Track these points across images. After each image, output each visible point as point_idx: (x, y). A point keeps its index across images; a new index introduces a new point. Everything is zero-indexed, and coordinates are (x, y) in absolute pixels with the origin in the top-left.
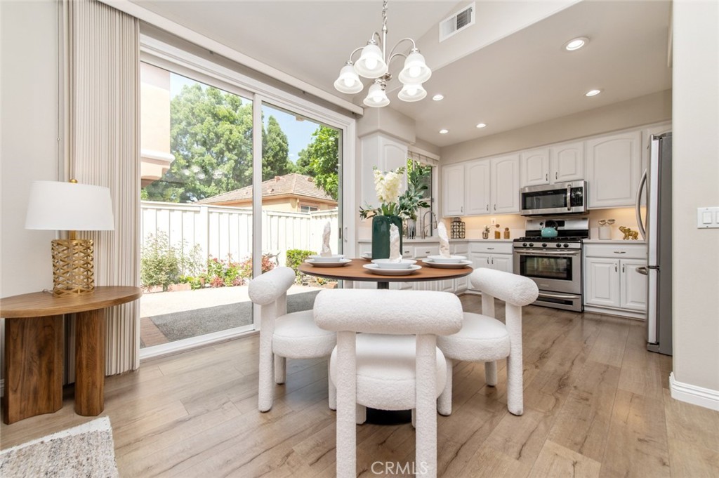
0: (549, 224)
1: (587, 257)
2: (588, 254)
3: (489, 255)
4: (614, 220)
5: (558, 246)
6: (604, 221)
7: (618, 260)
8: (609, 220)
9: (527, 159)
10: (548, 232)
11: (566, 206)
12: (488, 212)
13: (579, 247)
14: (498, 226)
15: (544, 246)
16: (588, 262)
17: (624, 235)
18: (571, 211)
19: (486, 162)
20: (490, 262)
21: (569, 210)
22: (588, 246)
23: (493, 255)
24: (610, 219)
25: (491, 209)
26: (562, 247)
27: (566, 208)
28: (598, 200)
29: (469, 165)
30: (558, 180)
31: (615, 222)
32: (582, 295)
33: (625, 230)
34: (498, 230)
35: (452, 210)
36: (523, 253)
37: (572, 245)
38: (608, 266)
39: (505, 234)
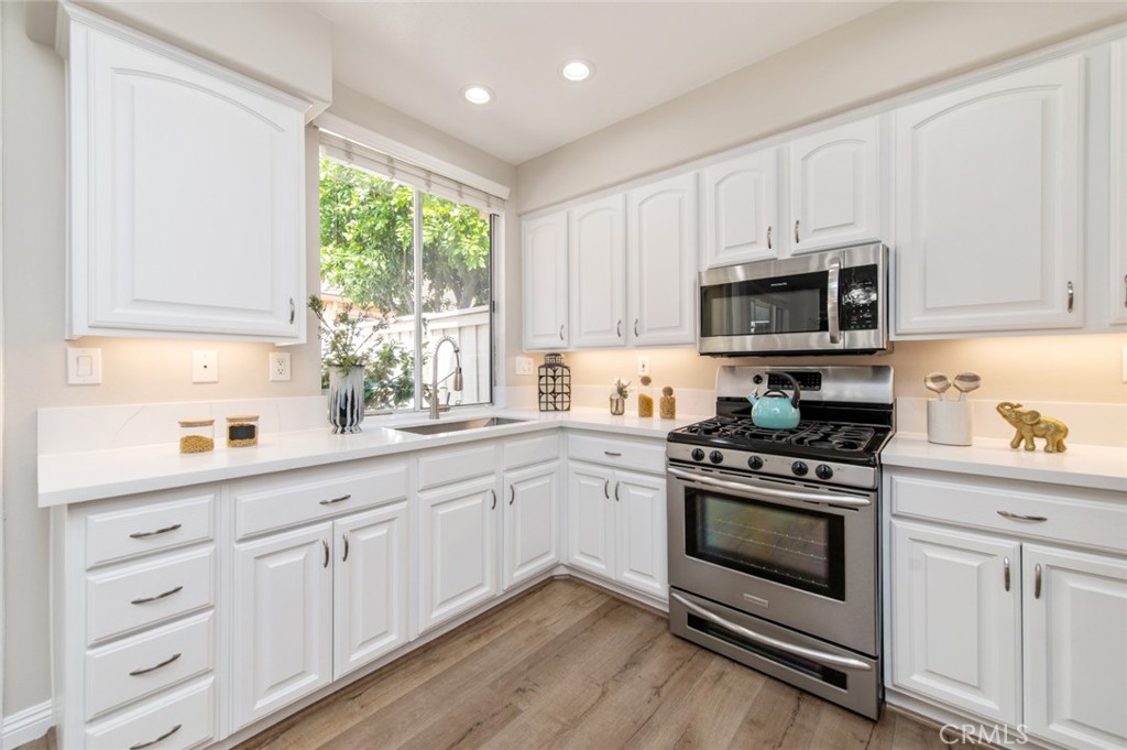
0: (777, 381)
1: (895, 516)
2: (901, 508)
3: (610, 471)
4: (975, 378)
5: (801, 470)
6: (942, 378)
7: (1016, 544)
8: (962, 378)
9: (718, 184)
10: (774, 410)
11: (824, 327)
12: (620, 341)
13: (870, 484)
14: (646, 381)
15: (756, 464)
16: (899, 535)
17: (1014, 430)
18: (839, 346)
19: (614, 200)
20: (611, 492)
21: (833, 340)
22: (900, 479)
23: (618, 472)
24: (963, 372)
25: (628, 334)
26: (812, 475)
27: (827, 335)
28: (927, 310)
29: (578, 209)
30: (804, 246)
31: (981, 382)
32: (878, 659)
33: (1019, 415)
34: (647, 391)
35: (544, 334)
36: (693, 481)
37: (844, 472)
38: (974, 562)
39: (662, 406)
